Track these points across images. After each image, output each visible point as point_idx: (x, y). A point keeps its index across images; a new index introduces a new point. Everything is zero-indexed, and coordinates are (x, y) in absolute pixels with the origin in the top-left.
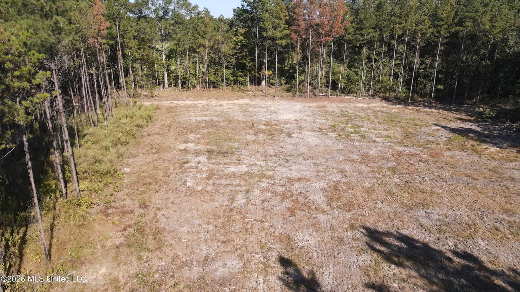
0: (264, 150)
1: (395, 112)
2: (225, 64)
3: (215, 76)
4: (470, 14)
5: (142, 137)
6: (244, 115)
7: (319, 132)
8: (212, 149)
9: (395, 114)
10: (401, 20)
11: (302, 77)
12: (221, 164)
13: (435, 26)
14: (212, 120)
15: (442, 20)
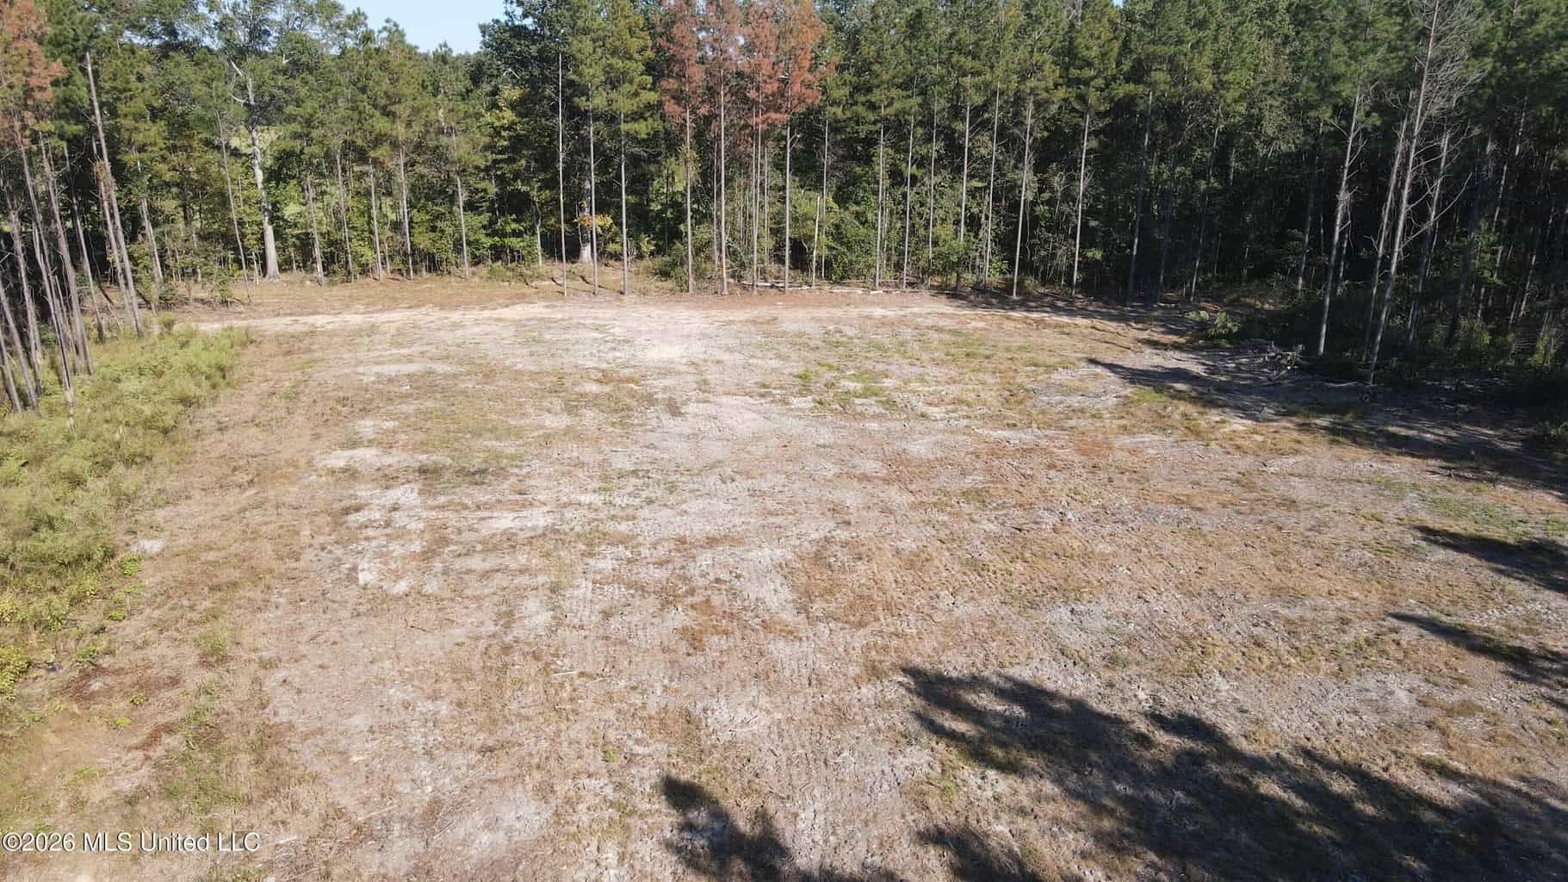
0: (600, 458)
1: (976, 329)
2: (462, 197)
3: (432, 235)
4: (1161, 49)
5: (199, 435)
6: (532, 354)
7: (762, 396)
8: (435, 463)
9: (977, 336)
10: (977, 64)
11: (705, 232)
12: (466, 507)
13: (1071, 82)
14: (430, 372)
15: (1090, 65)
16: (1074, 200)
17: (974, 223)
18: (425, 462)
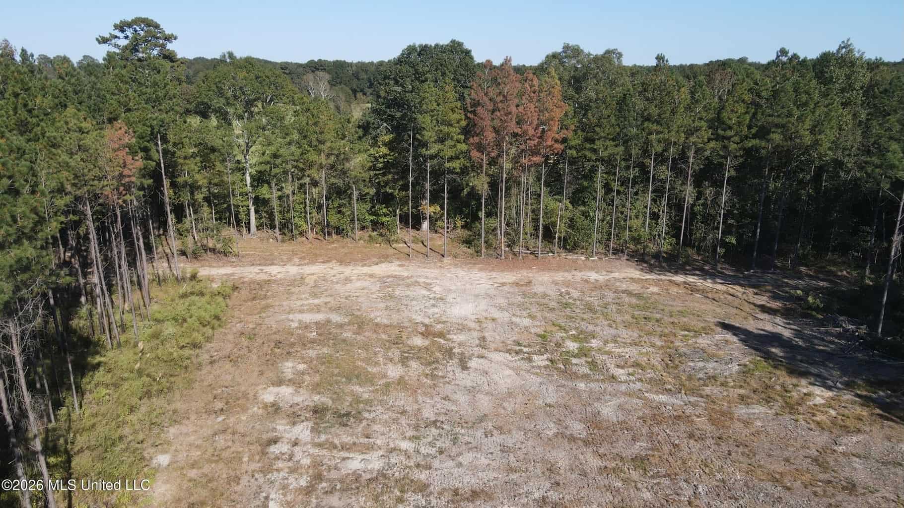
0: (416, 407)
1: (653, 293)
2: (355, 194)
3: (339, 216)
4: (777, 120)
5: (199, 366)
6: (387, 308)
7: (517, 353)
8: (323, 404)
9: (652, 300)
10: (659, 128)
11: (493, 222)
12: (335, 447)
13: (718, 138)
14: (328, 321)
15: (730, 128)
16: (719, 207)
17: (655, 216)
18: (318, 403)
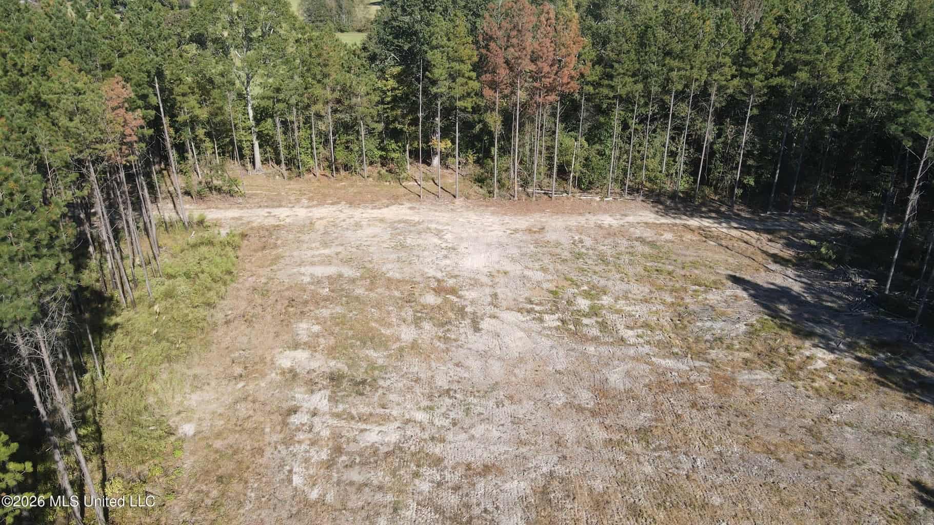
0: (430, 374)
1: (666, 241)
2: (363, 129)
3: (346, 152)
4: (804, 57)
5: (215, 327)
6: (399, 260)
7: (528, 312)
8: (339, 370)
9: (666, 249)
10: (682, 65)
11: (506, 161)
12: (353, 418)
13: (742, 75)
14: (340, 276)
15: (756, 65)
16: (739, 146)
17: (673, 154)
18: (334, 369)
